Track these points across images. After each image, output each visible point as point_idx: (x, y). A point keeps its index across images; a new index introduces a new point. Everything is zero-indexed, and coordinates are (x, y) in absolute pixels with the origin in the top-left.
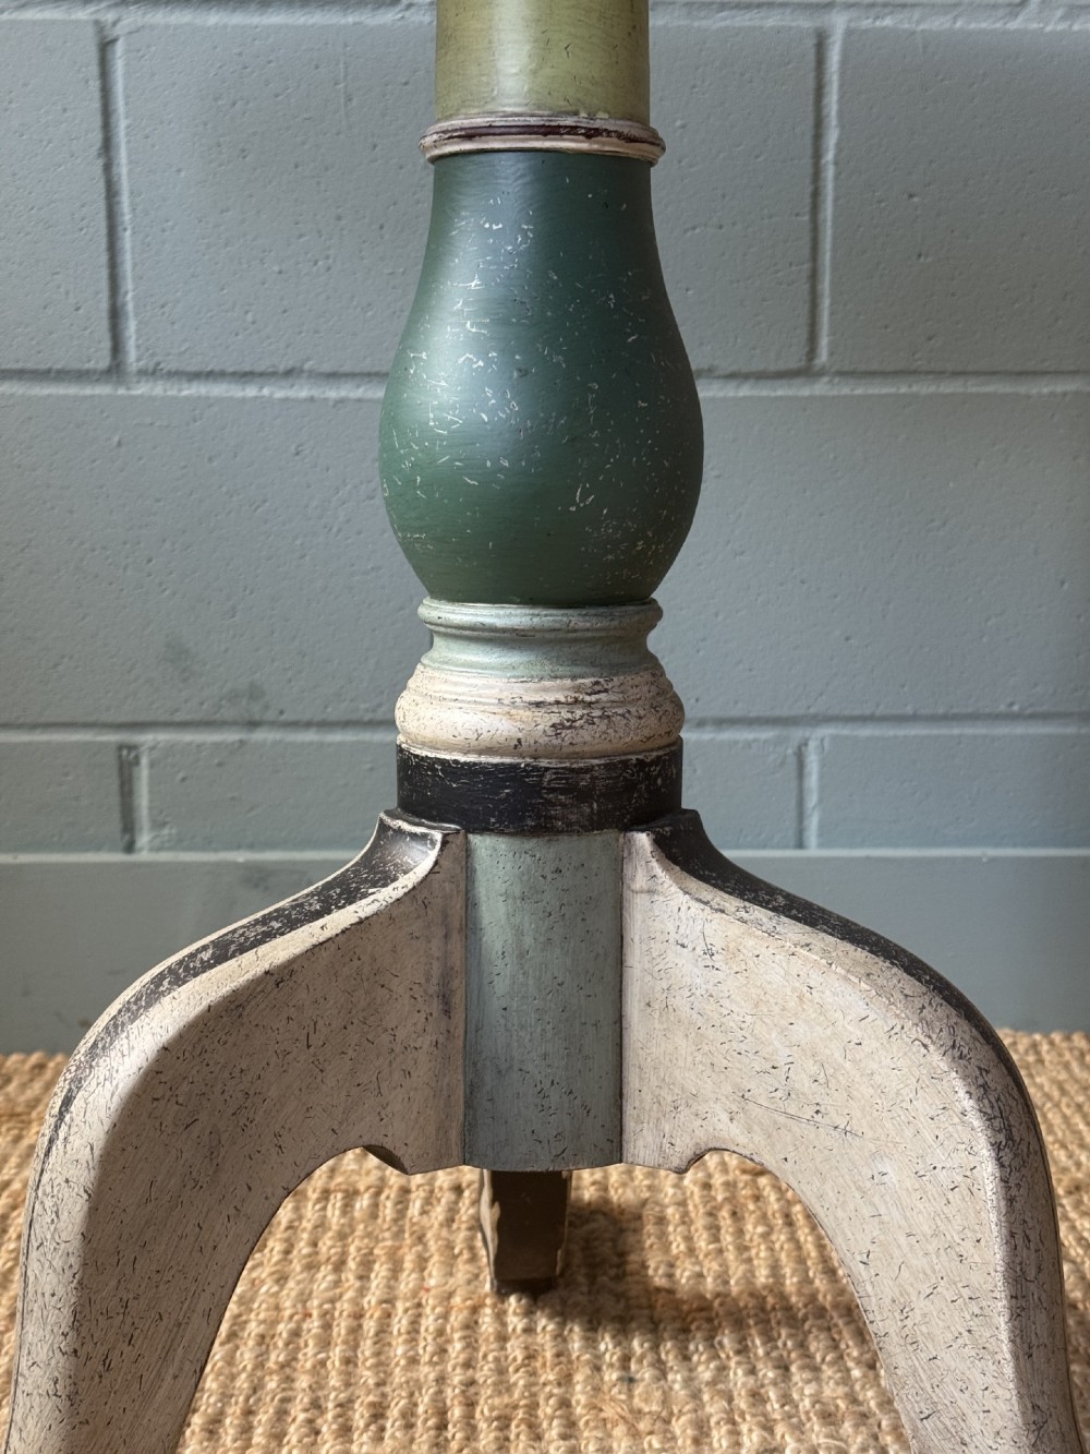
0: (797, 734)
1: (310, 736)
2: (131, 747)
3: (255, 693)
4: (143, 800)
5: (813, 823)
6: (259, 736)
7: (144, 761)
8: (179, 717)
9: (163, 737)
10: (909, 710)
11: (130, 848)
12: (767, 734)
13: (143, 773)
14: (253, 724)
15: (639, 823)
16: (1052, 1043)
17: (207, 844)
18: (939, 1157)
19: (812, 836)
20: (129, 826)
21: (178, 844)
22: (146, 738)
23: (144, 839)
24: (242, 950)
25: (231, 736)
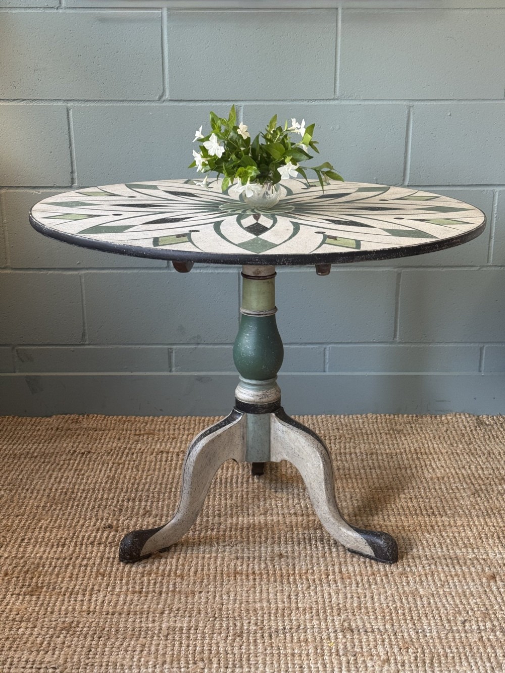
0: (324, 346)
1: (211, 347)
2: (170, 349)
3: (199, 337)
4: (173, 360)
5: (327, 366)
6: (200, 346)
7: (174, 352)
8: (181, 342)
9: (178, 347)
10: (350, 341)
11: (170, 371)
12: (317, 346)
13: (174, 354)
14: (198, 344)
15: (273, 411)
16: (381, 416)
17: (188, 370)
18: (315, 463)
19: (327, 369)
20: (170, 366)
21: (181, 370)
22: (174, 347)
23: (173, 369)
24: (214, 431)
25: (193, 347)
